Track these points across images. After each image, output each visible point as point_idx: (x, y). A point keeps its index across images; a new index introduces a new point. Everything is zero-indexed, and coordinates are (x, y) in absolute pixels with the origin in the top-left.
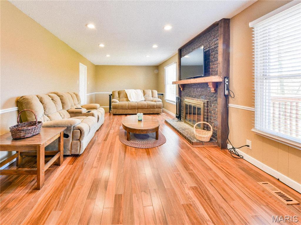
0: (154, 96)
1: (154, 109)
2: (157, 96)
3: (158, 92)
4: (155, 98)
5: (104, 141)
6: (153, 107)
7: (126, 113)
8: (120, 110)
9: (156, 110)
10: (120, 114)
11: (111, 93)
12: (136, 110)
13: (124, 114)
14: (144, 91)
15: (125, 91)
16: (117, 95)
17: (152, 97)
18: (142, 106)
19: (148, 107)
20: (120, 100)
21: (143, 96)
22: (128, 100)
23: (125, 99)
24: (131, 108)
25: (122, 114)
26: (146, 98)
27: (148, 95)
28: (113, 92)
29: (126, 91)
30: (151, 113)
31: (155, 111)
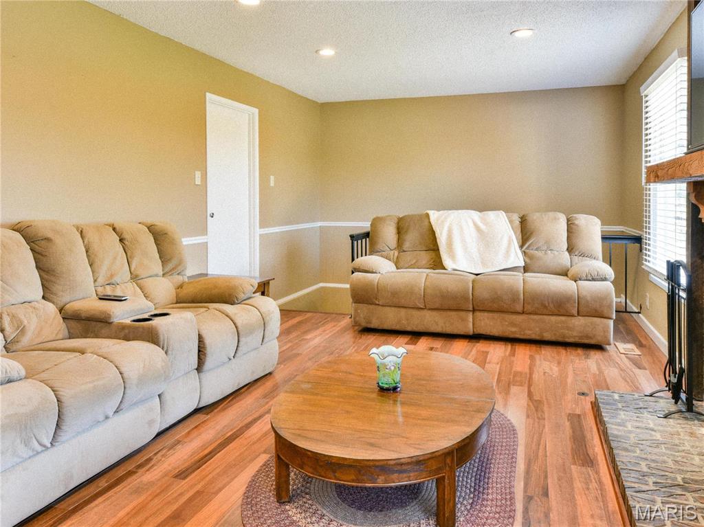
0: (582, 245)
1: (563, 318)
2: (597, 246)
3: (603, 224)
4: (582, 255)
5: (173, 479)
6: (559, 306)
7: (416, 329)
8: (388, 309)
9: (578, 326)
10: (386, 327)
11: (365, 226)
12: (462, 314)
13: (409, 329)
14: (523, 221)
15: (428, 216)
16: (389, 234)
17: (570, 249)
18: (496, 298)
19: (528, 308)
20: (402, 264)
21: (516, 244)
22: (438, 264)
23: (425, 257)
24: (437, 305)
25: (398, 328)
26: (531, 257)
27: (548, 242)
28: (376, 222)
29: (434, 216)
30: (548, 336)
31: (568, 328)
